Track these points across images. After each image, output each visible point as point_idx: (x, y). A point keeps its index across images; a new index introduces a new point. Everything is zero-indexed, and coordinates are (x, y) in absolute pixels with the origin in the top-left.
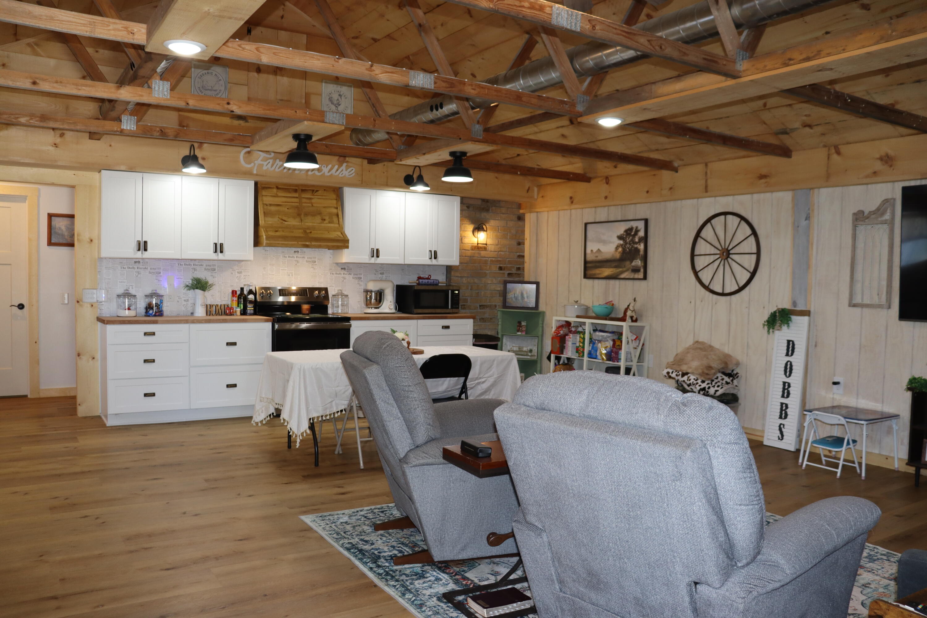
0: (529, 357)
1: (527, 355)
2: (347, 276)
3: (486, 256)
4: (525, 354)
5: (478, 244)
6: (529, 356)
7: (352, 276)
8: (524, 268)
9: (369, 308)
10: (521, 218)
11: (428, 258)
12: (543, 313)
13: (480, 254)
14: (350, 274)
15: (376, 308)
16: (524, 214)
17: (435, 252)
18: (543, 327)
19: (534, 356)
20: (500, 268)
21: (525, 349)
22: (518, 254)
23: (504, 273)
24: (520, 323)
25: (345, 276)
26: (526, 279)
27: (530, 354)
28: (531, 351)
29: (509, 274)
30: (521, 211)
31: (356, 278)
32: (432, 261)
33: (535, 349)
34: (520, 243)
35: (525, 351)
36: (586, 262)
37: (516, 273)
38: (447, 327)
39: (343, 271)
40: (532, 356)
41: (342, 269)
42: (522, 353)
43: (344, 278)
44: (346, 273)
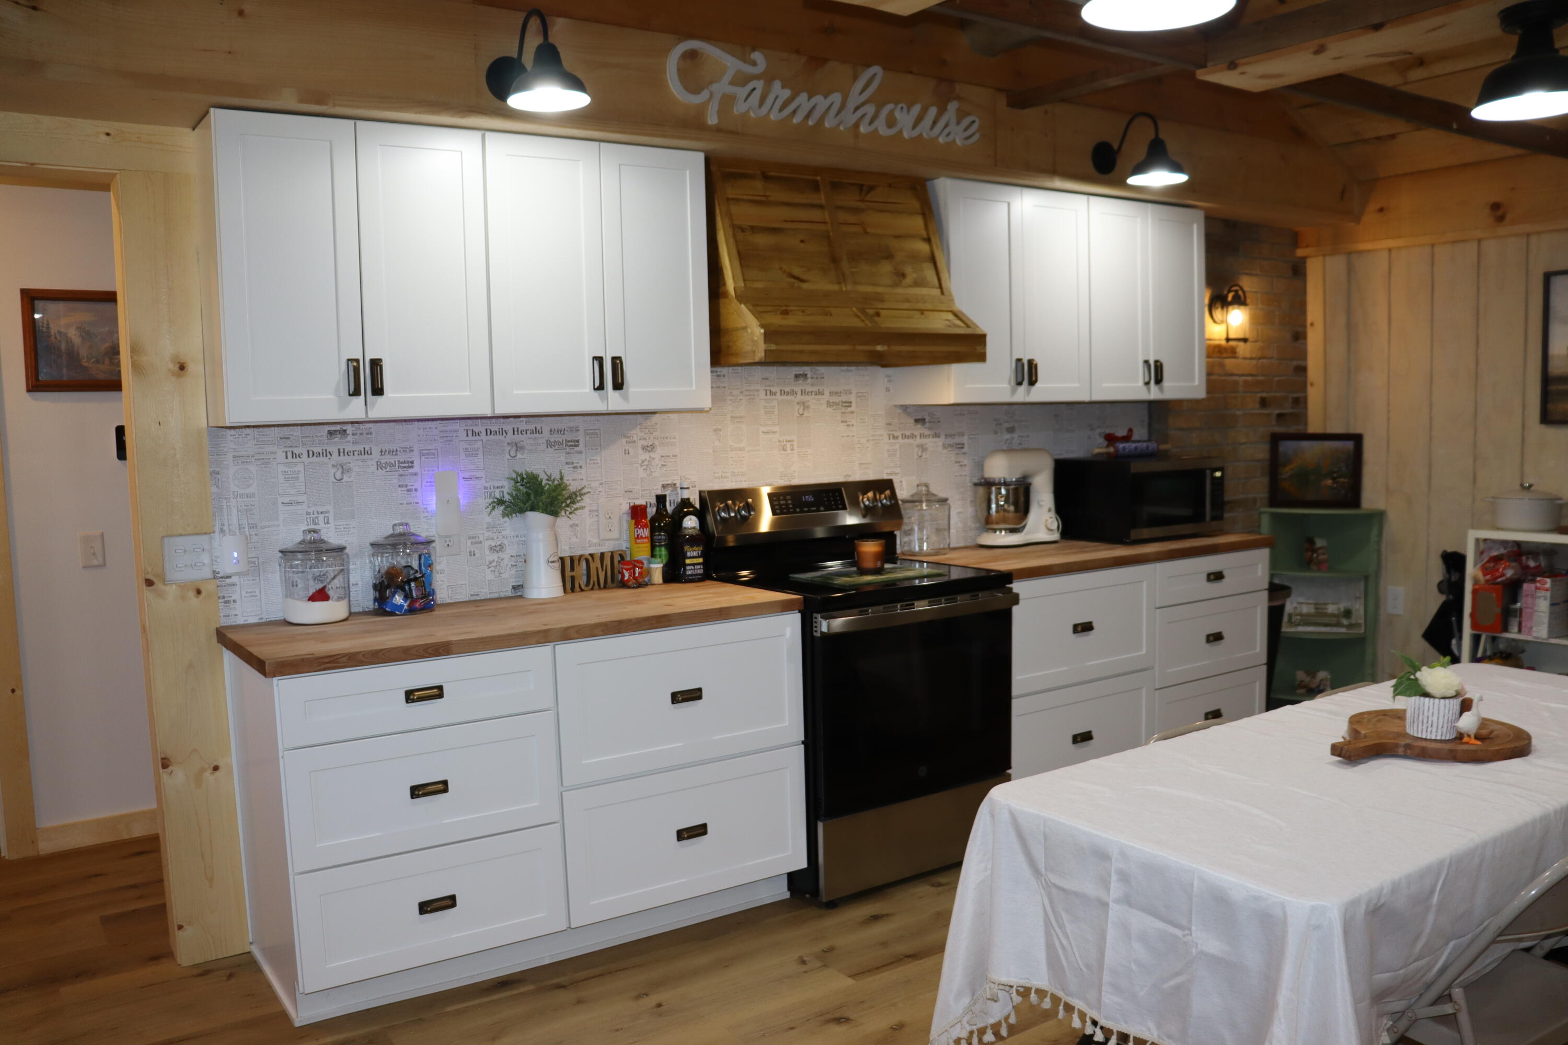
0: (1343, 630)
1: (1338, 625)
2: (930, 442)
3: (1236, 372)
4: (1334, 620)
5: (1228, 340)
6: (1342, 626)
7: (940, 441)
8: (1306, 398)
9: (995, 531)
10: (1298, 271)
11: (1141, 383)
12: (1378, 517)
13: (1222, 365)
14: (937, 436)
15: (1013, 531)
16: (1303, 260)
17: (1159, 367)
18: (1379, 551)
19: (1357, 625)
20: (1264, 403)
21: (1331, 609)
22: (1295, 363)
23: (1269, 415)
24: (1311, 541)
25: (924, 441)
26: (1313, 428)
27: (1345, 622)
28: (1348, 613)
29: (1280, 416)
30: (1300, 252)
31: (951, 446)
32: (1149, 390)
33: (1358, 608)
34: (1299, 336)
35: (1333, 615)
36: (1547, 380)
37: (1292, 414)
38: (1216, 577)
39: (919, 429)
40: (1350, 626)
41: (917, 421)
42: (1326, 620)
43: (923, 448)
44: (927, 432)
